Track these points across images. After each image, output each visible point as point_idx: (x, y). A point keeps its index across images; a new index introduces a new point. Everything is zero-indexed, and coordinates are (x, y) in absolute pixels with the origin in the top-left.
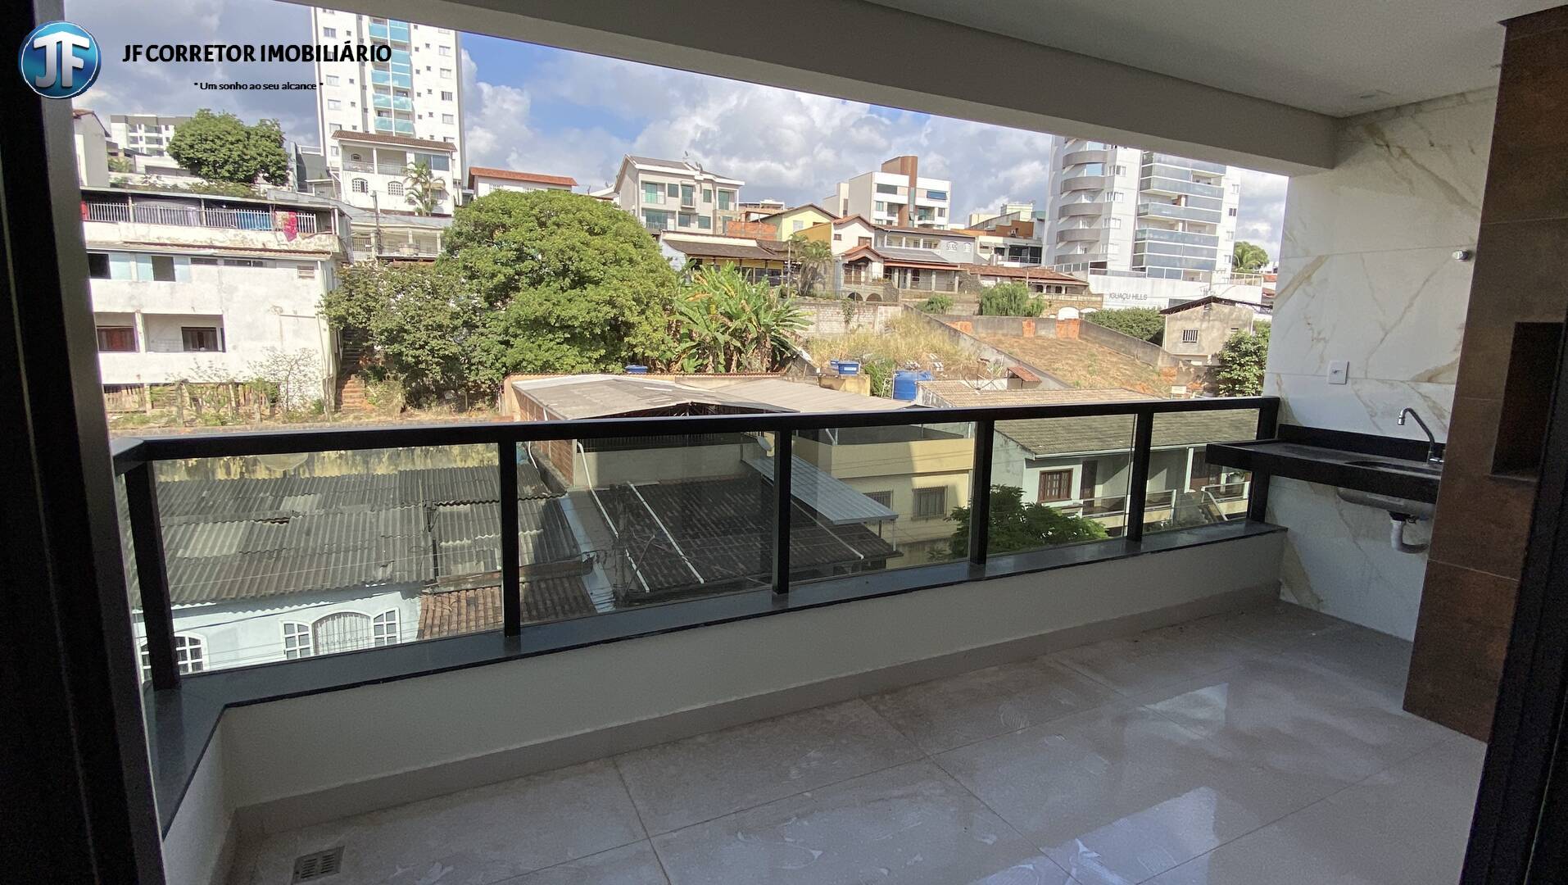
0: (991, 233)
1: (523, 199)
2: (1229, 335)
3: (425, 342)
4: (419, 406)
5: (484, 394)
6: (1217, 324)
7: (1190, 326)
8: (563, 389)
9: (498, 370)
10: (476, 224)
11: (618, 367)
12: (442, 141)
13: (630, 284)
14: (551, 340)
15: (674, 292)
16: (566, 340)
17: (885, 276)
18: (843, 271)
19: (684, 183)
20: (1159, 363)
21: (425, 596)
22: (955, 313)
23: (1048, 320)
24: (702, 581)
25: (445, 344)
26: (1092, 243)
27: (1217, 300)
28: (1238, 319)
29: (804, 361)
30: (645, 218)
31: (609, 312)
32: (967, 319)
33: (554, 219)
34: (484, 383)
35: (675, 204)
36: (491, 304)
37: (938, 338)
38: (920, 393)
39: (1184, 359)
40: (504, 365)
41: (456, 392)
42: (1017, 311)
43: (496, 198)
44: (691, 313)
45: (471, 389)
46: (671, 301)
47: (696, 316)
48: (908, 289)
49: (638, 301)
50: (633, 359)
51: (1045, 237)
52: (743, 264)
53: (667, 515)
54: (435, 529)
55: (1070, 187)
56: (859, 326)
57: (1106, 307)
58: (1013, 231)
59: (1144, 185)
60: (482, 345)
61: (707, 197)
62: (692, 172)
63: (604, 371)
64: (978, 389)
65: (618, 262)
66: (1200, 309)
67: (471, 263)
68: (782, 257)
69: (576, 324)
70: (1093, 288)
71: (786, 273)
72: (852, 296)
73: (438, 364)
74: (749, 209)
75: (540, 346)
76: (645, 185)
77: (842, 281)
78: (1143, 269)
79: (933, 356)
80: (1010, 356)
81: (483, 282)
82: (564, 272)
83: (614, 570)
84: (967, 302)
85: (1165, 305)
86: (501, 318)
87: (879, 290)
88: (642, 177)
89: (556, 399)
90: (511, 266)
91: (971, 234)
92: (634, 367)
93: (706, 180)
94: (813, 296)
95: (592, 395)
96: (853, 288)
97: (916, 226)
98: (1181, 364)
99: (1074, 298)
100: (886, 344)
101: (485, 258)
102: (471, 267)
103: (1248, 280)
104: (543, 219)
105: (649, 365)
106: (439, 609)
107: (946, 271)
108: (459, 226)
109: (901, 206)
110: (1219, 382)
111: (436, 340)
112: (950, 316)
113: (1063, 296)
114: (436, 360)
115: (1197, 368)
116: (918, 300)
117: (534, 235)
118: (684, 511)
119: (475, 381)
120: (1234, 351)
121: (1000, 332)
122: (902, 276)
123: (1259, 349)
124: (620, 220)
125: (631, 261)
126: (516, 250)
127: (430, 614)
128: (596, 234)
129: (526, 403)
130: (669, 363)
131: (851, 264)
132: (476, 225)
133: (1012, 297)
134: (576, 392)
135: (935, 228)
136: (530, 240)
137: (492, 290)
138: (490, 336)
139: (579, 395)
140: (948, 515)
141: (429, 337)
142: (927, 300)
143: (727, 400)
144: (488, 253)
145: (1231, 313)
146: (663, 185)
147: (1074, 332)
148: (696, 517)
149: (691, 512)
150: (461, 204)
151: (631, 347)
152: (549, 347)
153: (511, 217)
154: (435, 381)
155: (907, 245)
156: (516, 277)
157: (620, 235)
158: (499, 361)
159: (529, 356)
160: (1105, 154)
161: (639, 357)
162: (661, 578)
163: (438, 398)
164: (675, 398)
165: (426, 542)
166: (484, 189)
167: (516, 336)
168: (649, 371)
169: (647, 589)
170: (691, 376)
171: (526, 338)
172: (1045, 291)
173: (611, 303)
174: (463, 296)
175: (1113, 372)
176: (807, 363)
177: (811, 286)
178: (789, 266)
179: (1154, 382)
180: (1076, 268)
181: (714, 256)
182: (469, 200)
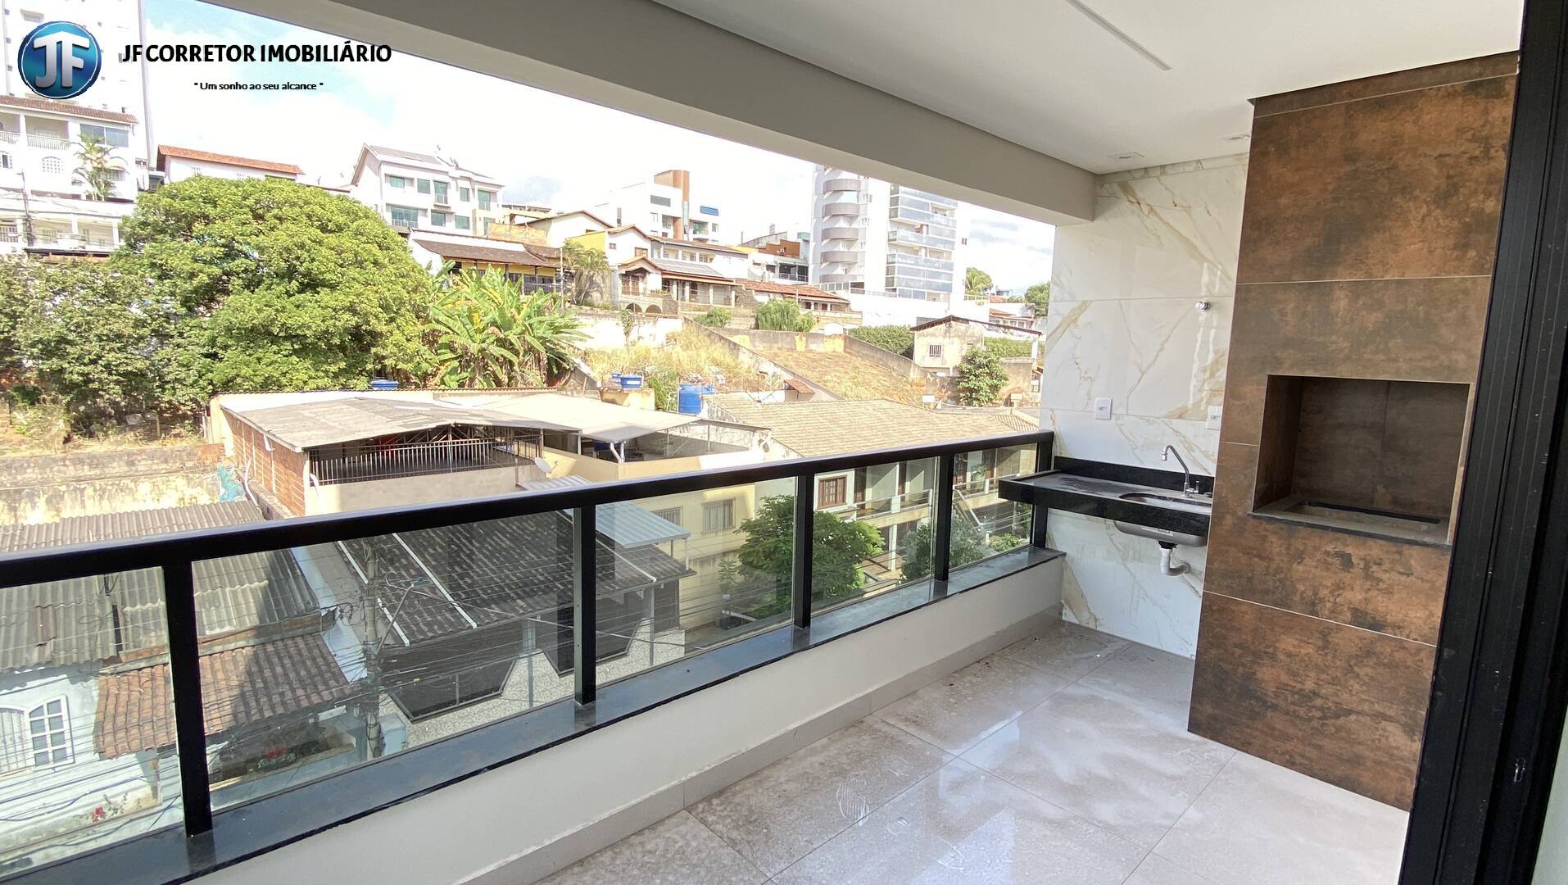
0: (762, 250)
1: (233, 187)
2: (966, 350)
3: (97, 355)
4: (91, 435)
5: (185, 417)
6: (956, 339)
7: (935, 342)
8: (290, 409)
9: (203, 389)
10: (167, 213)
11: (362, 382)
12: (121, 112)
13: (375, 288)
14: (275, 353)
15: (428, 299)
16: (295, 352)
17: (664, 288)
18: (620, 282)
19: (438, 179)
20: (912, 374)
21: (102, 678)
22: (733, 327)
23: (816, 335)
24: (474, 625)
25: (126, 358)
26: (851, 264)
27: (956, 319)
28: (972, 335)
29: (583, 375)
30: (390, 214)
31: (348, 320)
32: (743, 332)
33: (276, 211)
34: (184, 405)
35: (428, 201)
36: (190, 309)
37: (719, 351)
38: (705, 407)
39: (931, 371)
40: (211, 383)
41: (143, 416)
42: (790, 325)
43: (194, 184)
44: (451, 323)
45: (165, 412)
46: (425, 309)
47: (457, 325)
48: (687, 301)
49: (386, 308)
50: (381, 373)
51: (810, 256)
52: (511, 270)
53: (429, 552)
54: (116, 592)
55: (830, 212)
56: (639, 338)
57: (865, 324)
58: (782, 250)
59: (893, 214)
60: (181, 358)
61: (465, 195)
62: (444, 167)
63: (344, 388)
64: (759, 401)
65: (360, 264)
66: (943, 327)
67: (161, 260)
68: (554, 264)
69: (308, 333)
70: (853, 306)
71: (558, 281)
72: (631, 307)
73: (117, 382)
74: (514, 211)
75: (259, 360)
76: (389, 178)
77: (620, 291)
78: (895, 290)
79: (714, 369)
80: (785, 368)
81: (179, 283)
82: (290, 274)
83: (363, 623)
84: (744, 316)
85: (914, 325)
86: (205, 326)
87: (658, 302)
88: (386, 169)
89: (280, 422)
90: (216, 265)
91: (744, 250)
92: (384, 382)
93: (462, 178)
94: (591, 305)
95: (327, 417)
96: (632, 299)
97: (691, 240)
98: (929, 376)
99: (838, 315)
100: (669, 357)
101: (179, 254)
102: (161, 265)
103: (978, 301)
104: (261, 211)
105: (403, 380)
106: (124, 693)
107: (722, 285)
108: (143, 215)
109: (675, 219)
110: (959, 391)
111: (113, 354)
112: (729, 330)
113: (829, 313)
114: (115, 378)
115: (942, 379)
116: (697, 313)
117: (248, 229)
118: (450, 547)
119: (170, 402)
120: (971, 364)
121: (776, 346)
122: (680, 288)
123: (989, 362)
124: (360, 218)
125: (376, 263)
126: (223, 246)
127: (112, 700)
128: (331, 232)
129: (240, 428)
130: (425, 377)
131: (627, 274)
132: (167, 215)
133: (784, 312)
134: (306, 413)
135: (709, 243)
136: (241, 235)
137: (192, 292)
138: (190, 347)
139: (311, 418)
140: (737, 528)
141: (103, 349)
142: (706, 313)
143: (498, 419)
144: (185, 248)
145: (967, 331)
146: (412, 180)
147: (839, 345)
148: (464, 552)
149: (458, 546)
150: (147, 188)
151: (380, 358)
152: (273, 361)
153: (215, 207)
154: (115, 404)
155: (684, 258)
156: (225, 278)
157: (362, 235)
158: (204, 378)
159: (245, 371)
160: (859, 183)
161: (389, 370)
162: (423, 627)
163: (119, 424)
164: (433, 417)
165: (103, 609)
166: (178, 173)
167: (226, 347)
168: (401, 387)
169: (407, 642)
170: (453, 392)
171: (239, 349)
172: (813, 307)
173: (352, 309)
174: (150, 300)
175: (875, 383)
176: (586, 375)
177: (587, 294)
178: (562, 274)
179: (907, 391)
180: (839, 287)
181: (475, 260)
182: (159, 184)
